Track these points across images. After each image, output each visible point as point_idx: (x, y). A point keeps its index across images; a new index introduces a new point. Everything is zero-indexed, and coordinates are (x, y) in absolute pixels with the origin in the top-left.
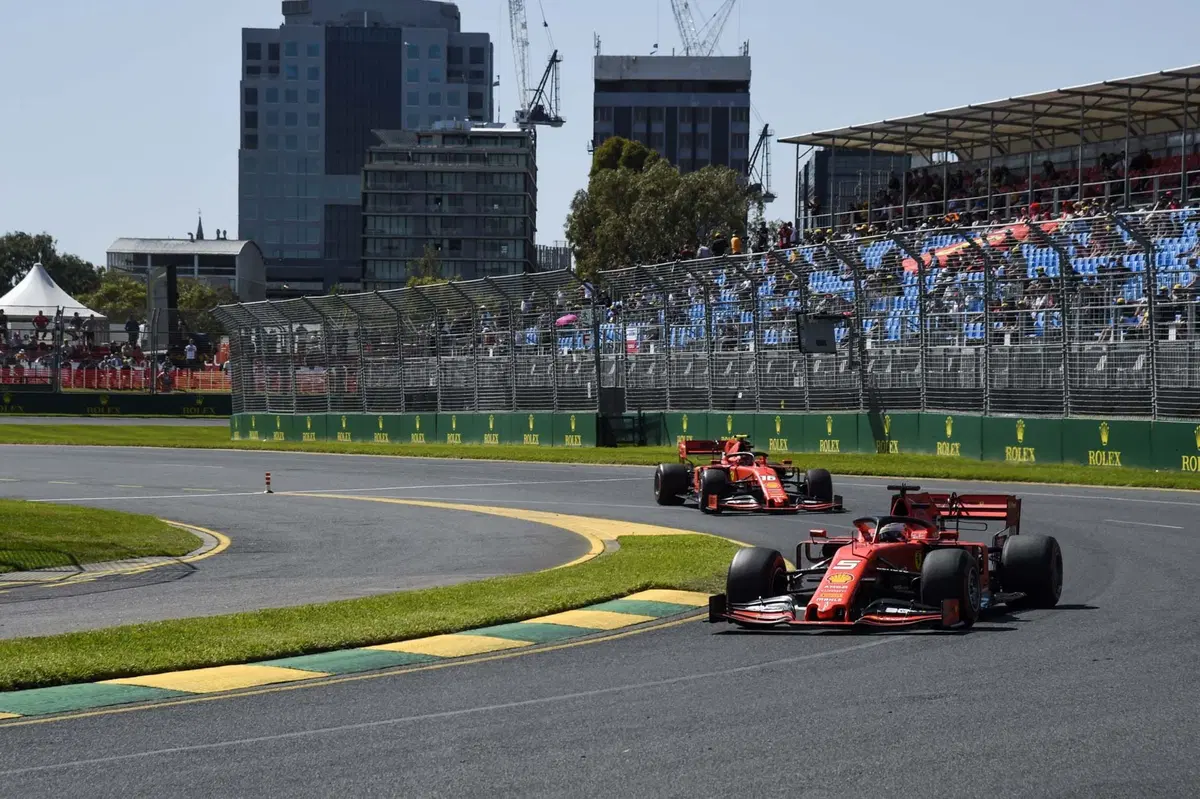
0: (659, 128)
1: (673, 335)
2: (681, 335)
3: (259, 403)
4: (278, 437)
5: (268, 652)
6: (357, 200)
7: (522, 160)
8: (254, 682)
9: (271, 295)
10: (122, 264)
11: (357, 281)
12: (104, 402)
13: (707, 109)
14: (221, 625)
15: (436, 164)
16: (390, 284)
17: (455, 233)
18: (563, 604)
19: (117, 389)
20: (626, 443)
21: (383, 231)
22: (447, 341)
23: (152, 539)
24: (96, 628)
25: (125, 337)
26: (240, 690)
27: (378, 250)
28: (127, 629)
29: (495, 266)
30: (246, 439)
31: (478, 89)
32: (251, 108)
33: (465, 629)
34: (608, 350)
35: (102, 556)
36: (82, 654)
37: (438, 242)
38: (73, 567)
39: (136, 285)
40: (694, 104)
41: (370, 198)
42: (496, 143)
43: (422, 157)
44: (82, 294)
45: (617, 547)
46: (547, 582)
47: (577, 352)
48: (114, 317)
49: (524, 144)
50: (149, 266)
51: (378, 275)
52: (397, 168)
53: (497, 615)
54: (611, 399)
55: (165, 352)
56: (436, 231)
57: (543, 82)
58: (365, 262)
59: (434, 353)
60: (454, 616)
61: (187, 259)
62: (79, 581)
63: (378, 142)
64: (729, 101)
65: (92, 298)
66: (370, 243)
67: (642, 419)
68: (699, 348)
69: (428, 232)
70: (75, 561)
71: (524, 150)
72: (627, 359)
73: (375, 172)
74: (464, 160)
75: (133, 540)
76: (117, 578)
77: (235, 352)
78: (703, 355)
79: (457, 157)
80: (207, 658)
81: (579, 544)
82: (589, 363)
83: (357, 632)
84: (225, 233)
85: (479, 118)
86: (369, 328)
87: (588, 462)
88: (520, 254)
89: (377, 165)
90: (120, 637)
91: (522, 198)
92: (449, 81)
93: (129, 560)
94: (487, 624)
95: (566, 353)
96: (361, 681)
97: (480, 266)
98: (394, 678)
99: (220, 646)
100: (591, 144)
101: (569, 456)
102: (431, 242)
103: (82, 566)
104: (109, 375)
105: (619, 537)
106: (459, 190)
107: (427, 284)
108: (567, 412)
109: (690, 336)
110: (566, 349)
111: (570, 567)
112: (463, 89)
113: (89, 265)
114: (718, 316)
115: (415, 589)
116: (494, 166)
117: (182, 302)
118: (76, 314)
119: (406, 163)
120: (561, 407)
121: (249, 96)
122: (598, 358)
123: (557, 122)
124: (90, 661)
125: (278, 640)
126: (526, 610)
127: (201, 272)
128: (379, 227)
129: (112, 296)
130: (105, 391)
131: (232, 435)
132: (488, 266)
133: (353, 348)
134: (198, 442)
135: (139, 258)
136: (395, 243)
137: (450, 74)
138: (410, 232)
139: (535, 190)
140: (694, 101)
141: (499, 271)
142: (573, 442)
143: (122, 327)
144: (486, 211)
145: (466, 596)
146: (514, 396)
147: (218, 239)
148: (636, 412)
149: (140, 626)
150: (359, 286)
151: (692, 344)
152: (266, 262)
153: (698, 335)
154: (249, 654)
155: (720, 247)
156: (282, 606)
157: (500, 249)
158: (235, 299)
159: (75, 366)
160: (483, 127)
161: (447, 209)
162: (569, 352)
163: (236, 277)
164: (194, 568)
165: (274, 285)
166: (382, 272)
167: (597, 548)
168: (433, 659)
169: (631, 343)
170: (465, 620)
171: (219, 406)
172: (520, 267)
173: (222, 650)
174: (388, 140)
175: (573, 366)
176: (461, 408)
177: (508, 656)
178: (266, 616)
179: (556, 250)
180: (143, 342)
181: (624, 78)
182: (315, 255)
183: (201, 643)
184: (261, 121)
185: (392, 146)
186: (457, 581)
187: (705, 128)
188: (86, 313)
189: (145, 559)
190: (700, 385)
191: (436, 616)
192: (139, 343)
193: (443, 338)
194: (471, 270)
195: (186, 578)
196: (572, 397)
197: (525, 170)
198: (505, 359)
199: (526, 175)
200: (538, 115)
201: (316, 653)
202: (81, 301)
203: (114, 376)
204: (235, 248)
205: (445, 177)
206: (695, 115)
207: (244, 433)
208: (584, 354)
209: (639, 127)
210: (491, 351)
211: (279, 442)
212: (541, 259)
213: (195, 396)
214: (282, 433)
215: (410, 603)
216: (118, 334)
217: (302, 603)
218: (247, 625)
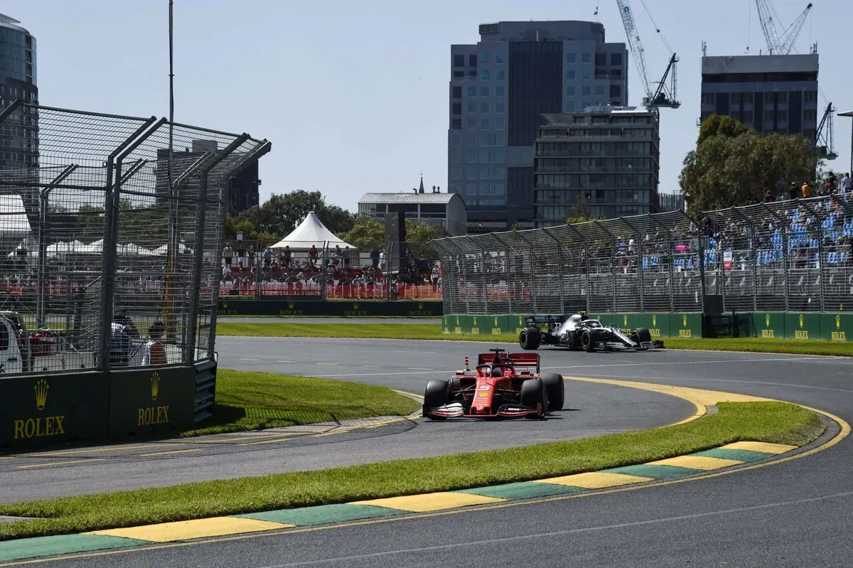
0: (749, 107)
1: (759, 257)
2: (765, 256)
3: (462, 308)
4: (475, 331)
5: (464, 484)
6: (530, 163)
7: (649, 133)
8: (454, 504)
9: (471, 231)
10: (368, 211)
11: (531, 221)
12: (356, 307)
13: (785, 93)
14: (431, 464)
15: (587, 137)
16: (554, 222)
17: (600, 186)
18: (675, 451)
19: (365, 298)
20: (724, 335)
21: (549, 185)
22: (593, 263)
23: (387, 404)
24: (346, 465)
25: (370, 262)
26: (445, 510)
27: (545, 199)
28: (367, 467)
29: (630, 208)
30: (453, 333)
31: (617, 83)
32: (456, 100)
33: (604, 468)
34: (711, 268)
35: (352, 415)
36: (337, 483)
37: (588, 192)
38: (334, 423)
39: (378, 226)
40: (776, 90)
41: (540, 162)
42: (630, 121)
43: (577, 132)
44: (342, 232)
45: (716, 411)
46: (664, 436)
47: (688, 270)
48: (362, 248)
49: (650, 121)
50: (387, 212)
51: (546, 216)
52: (559, 140)
53: (627, 459)
54: (713, 303)
55: (397, 272)
56: (587, 185)
57: (665, 76)
58: (536, 208)
59: (584, 271)
60: (597, 459)
61: (413, 207)
62: (337, 432)
63: (546, 122)
64: (802, 86)
65: (348, 235)
66: (540, 194)
67: (735, 317)
68: (779, 266)
69: (580, 185)
70: (335, 418)
71: (651, 126)
72: (724, 275)
73: (544, 143)
74: (607, 134)
75: (373, 404)
76: (363, 430)
77: (445, 272)
78: (781, 271)
79: (601, 131)
80: (421, 487)
81: (689, 408)
82: (697, 277)
83: (526, 469)
84: (439, 188)
85: (617, 104)
86: (538, 253)
87: (695, 349)
88: (647, 200)
89: (545, 138)
90: (363, 472)
91: (648, 160)
92: (596, 78)
93: (371, 418)
94: (620, 465)
95: (679, 271)
96: (529, 505)
97: (618, 209)
98: (552, 502)
99: (431, 479)
100: (699, 120)
101: (683, 345)
102: (583, 192)
103: (340, 422)
104: (359, 288)
105: (718, 403)
106: (603, 154)
107: (582, 222)
108: (680, 313)
109: (771, 257)
110: (680, 268)
111: (681, 425)
112: (606, 83)
113: (347, 212)
114: (792, 243)
115: (569, 440)
116: (628, 137)
117: (409, 236)
118: (337, 246)
119: (565, 136)
120: (676, 310)
121: (455, 92)
122: (703, 274)
123: (675, 105)
124: (343, 488)
125: (472, 475)
126: (648, 455)
127: (422, 216)
128: (546, 183)
129: (361, 233)
130: (356, 300)
131: (444, 330)
132: (624, 209)
133: (527, 269)
134: (420, 336)
135: (381, 207)
136: (557, 194)
137: (597, 72)
138: (568, 185)
139: (658, 154)
140: (776, 87)
141: (633, 213)
142: (685, 335)
143: (368, 255)
144: (623, 170)
145: (603, 445)
146: (642, 302)
147: (434, 192)
148: (731, 313)
149: (376, 464)
150: (532, 224)
151: (773, 263)
152: (468, 208)
153: (777, 256)
154: (451, 484)
155: (795, 193)
156: (473, 451)
157: (633, 197)
158: (446, 234)
159: (336, 282)
160: (620, 109)
161: (594, 168)
162: (682, 270)
163: (447, 219)
164: (415, 423)
165: (473, 224)
166: (548, 214)
167: (701, 411)
168: (581, 490)
169: (727, 262)
170: (603, 462)
171: (434, 309)
172: (647, 209)
173: (431, 482)
174: (552, 121)
175: (685, 280)
176: (604, 311)
177: (635, 488)
178: (463, 457)
179: (673, 197)
180: (383, 265)
181: (723, 72)
182: (501, 203)
183: (418, 476)
184: (464, 108)
185: (555, 125)
186: (598, 434)
187: (784, 107)
188: (343, 245)
189: (382, 417)
190: (778, 293)
191: (584, 459)
192: (379, 266)
193: (591, 260)
194: (611, 211)
195: (410, 431)
196: (685, 302)
197: (651, 140)
198: (635, 275)
199: (651, 143)
200: (661, 100)
201: (497, 484)
202: (341, 238)
203: (363, 290)
204: (445, 199)
205: (593, 146)
206: (776, 97)
207: (452, 329)
208: (693, 271)
209: (735, 107)
210: (625, 270)
211: (475, 335)
212: (662, 203)
213: (417, 303)
214: (478, 329)
215: (564, 449)
216: (365, 260)
217: (489, 448)
218: (450, 464)
